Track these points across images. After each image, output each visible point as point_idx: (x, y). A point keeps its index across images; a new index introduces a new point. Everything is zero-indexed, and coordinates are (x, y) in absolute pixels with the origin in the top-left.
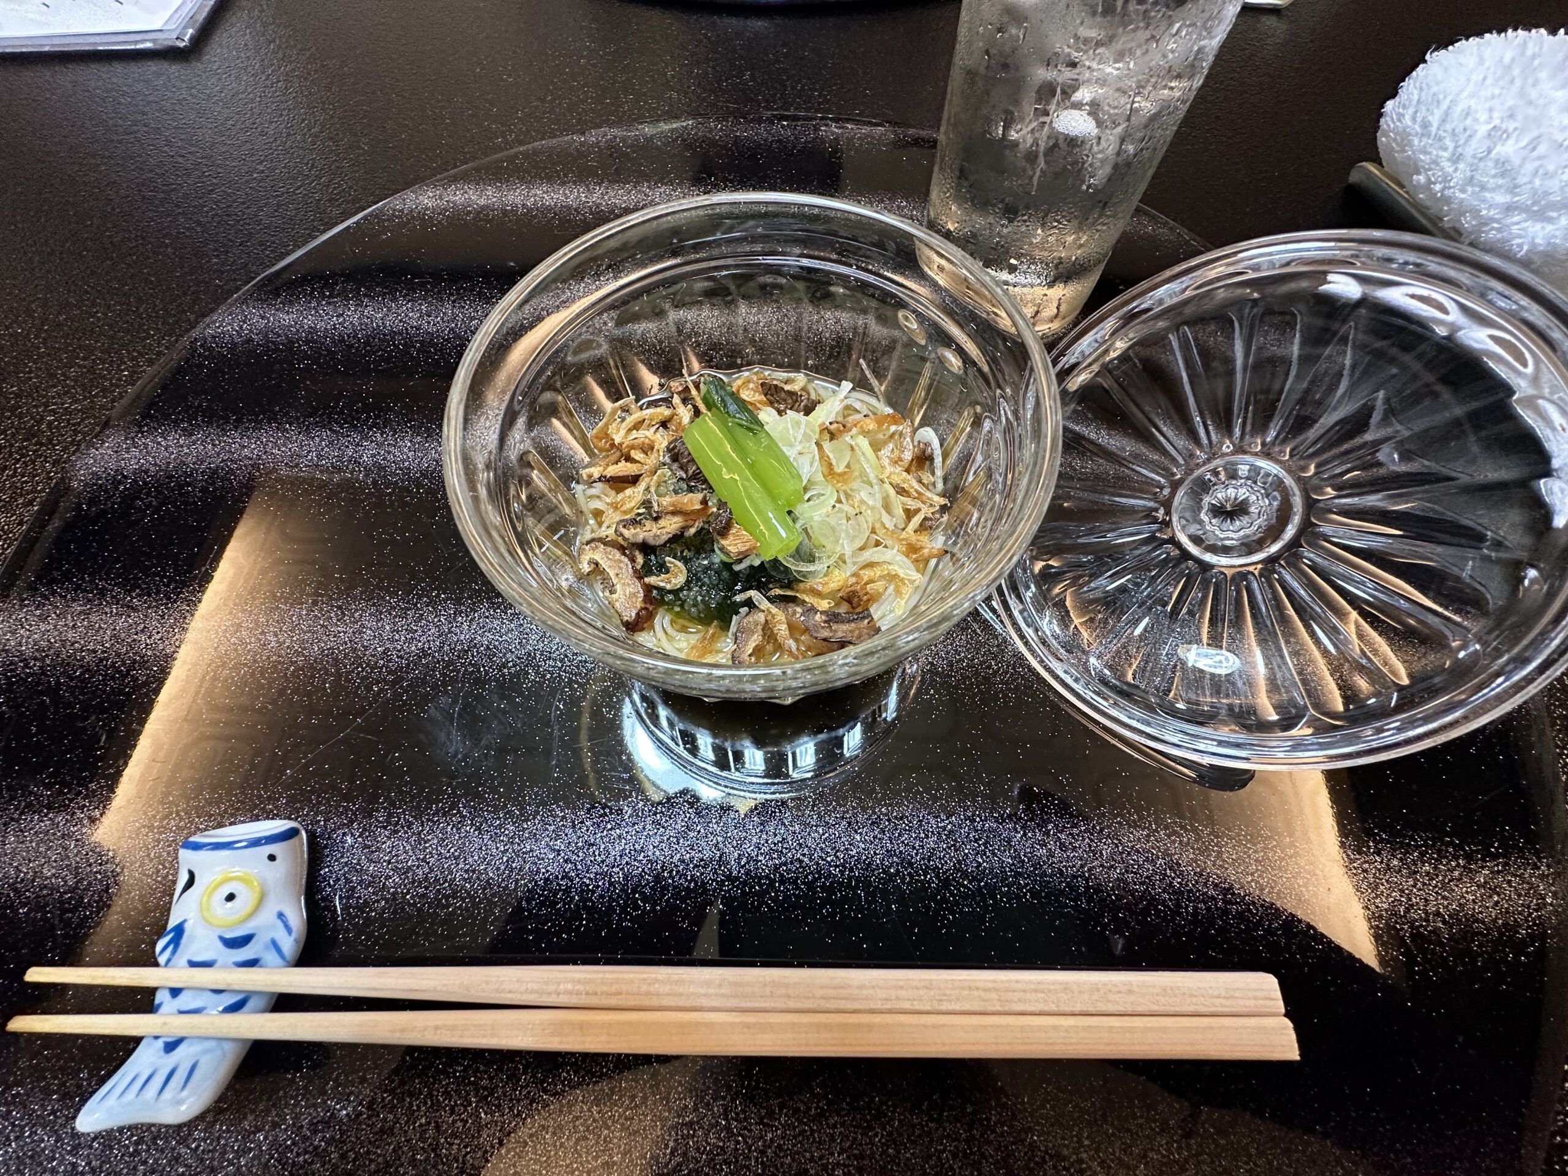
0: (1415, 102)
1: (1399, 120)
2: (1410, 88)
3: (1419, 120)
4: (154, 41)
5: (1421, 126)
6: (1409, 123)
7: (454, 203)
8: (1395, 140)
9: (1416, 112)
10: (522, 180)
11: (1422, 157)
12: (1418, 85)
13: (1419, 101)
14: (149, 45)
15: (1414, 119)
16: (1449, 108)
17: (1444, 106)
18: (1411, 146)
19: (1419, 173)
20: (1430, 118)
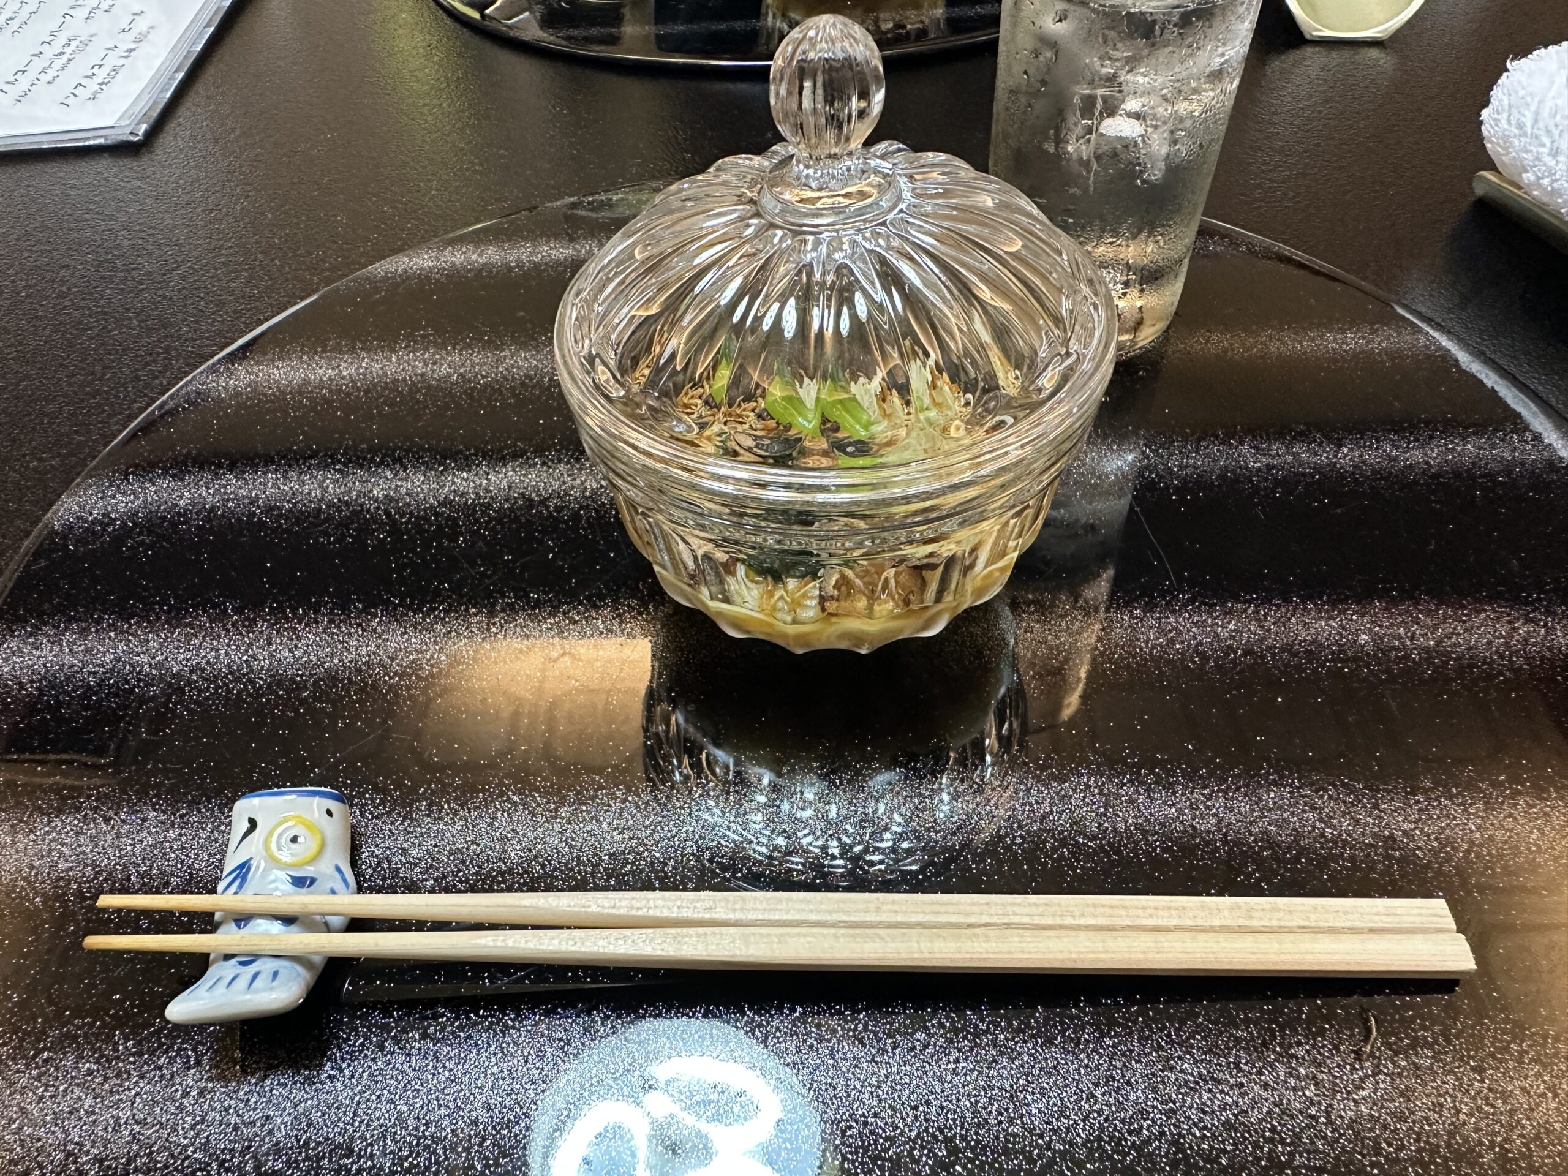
0: (1506, 107)
1: (1497, 125)
2: (1497, 94)
3: (1513, 122)
4: (105, 137)
5: (1517, 128)
6: (1506, 126)
7: (453, 263)
8: (1498, 144)
9: (1509, 116)
10: (525, 239)
11: (1525, 155)
12: (1505, 91)
13: (1510, 105)
14: (101, 141)
15: (1509, 122)
16: (1538, 108)
17: (1533, 108)
18: (1514, 147)
19: (1527, 171)
20: (1523, 119)
